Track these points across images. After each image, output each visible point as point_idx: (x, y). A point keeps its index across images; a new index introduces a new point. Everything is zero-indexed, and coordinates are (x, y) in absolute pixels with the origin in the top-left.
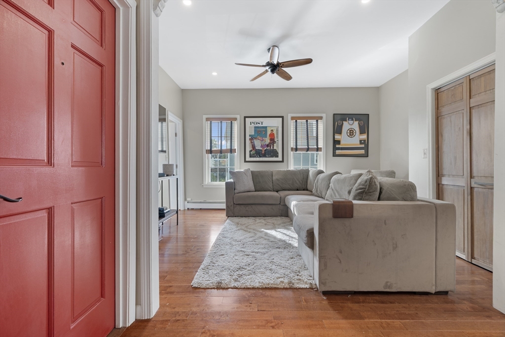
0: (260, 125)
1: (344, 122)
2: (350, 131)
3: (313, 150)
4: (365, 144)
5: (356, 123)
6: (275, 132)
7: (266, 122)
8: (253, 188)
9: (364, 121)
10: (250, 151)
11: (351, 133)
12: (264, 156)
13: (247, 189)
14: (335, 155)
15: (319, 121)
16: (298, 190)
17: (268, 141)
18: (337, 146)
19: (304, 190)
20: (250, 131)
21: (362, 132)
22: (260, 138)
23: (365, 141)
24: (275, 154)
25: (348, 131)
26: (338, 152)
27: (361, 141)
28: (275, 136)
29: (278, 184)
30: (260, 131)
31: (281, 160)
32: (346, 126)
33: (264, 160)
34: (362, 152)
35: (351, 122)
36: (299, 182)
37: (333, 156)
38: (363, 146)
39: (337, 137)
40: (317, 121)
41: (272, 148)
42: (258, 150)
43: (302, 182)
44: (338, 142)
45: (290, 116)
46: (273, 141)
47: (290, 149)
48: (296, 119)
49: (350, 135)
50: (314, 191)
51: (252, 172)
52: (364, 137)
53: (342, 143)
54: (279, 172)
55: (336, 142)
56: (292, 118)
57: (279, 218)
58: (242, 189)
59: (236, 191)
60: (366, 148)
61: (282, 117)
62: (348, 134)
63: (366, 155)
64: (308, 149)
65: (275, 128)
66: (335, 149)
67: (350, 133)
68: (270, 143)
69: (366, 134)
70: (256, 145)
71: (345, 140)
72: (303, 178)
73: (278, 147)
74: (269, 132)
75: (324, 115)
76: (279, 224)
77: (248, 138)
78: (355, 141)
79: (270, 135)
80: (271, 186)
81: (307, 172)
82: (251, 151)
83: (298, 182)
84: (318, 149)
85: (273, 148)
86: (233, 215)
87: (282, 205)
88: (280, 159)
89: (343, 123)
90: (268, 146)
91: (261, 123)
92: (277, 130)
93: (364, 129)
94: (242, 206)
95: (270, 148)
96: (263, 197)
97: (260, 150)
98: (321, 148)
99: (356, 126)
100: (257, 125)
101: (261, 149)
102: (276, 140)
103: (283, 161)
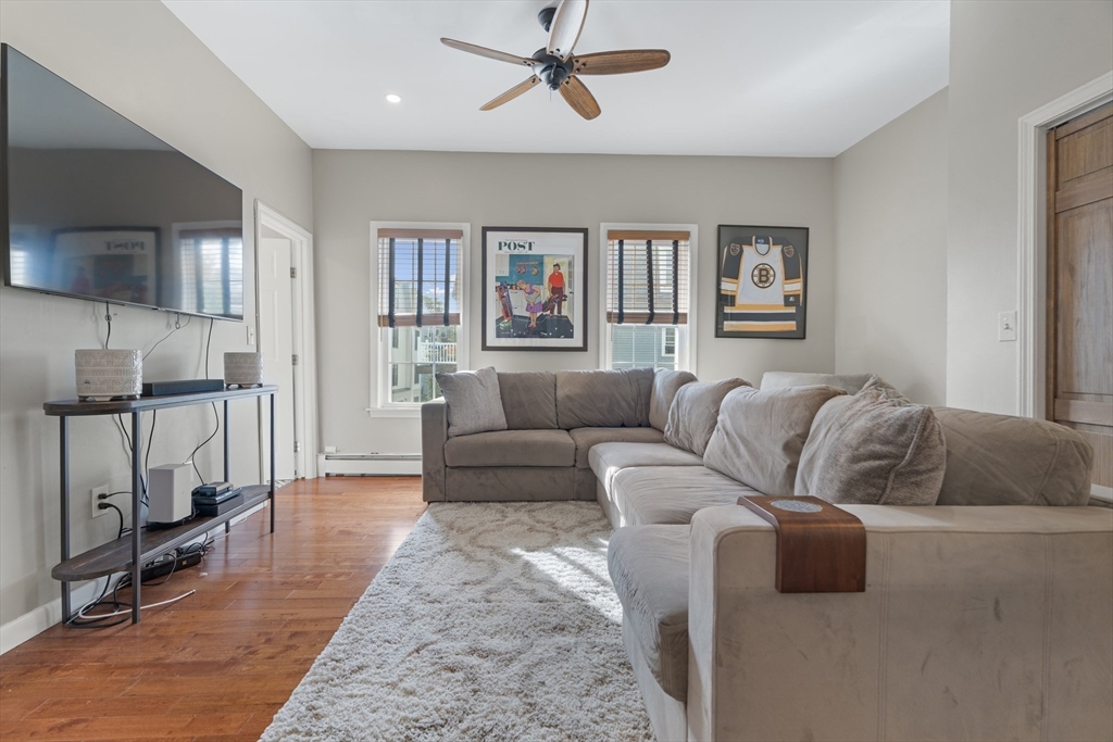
0: (525, 251)
1: (745, 248)
2: (761, 270)
3: (663, 318)
4: (798, 306)
5: (777, 251)
6: (564, 270)
7: (542, 245)
8: (502, 421)
9: (795, 244)
10: (499, 321)
11: (763, 277)
12: (536, 333)
13: (483, 423)
14: (720, 333)
15: (681, 243)
16: (623, 426)
17: (545, 293)
18: (728, 310)
19: (640, 426)
20: (498, 267)
21: (790, 275)
22: (524, 286)
23: (797, 296)
24: (565, 329)
25: (756, 272)
26: (728, 325)
27: (786, 297)
28: (566, 280)
29: (570, 410)
30: (525, 268)
31: (580, 344)
32: (751, 257)
33: (534, 345)
34: (791, 325)
35: (763, 248)
36: (628, 404)
37: (717, 336)
38: (792, 310)
39: (728, 286)
40: (676, 244)
41: (556, 313)
42: (520, 317)
43: (636, 404)
44: (730, 300)
45: (604, 228)
46: (558, 293)
47: (603, 317)
48: (620, 237)
49: (761, 281)
50: (668, 431)
51: (499, 375)
52: (795, 286)
53: (738, 301)
54: (573, 377)
55: (723, 300)
56: (612, 235)
57: (570, 506)
58: (471, 425)
59: (452, 429)
60: (801, 317)
61: (585, 231)
62: (756, 279)
63: (800, 334)
64: (651, 318)
65: (566, 260)
66: (721, 317)
67: (761, 276)
68: (550, 300)
69: (801, 279)
70: (513, 304)
71: (747, 294)
72: (639, 395)
73: (572, 310)
74: (548, 271)
75: (693, 229)
76: (569, 530)
77: (492, 284)
78: (772, 298)
79: (552, 278)
80: (552, 415)
81: (648, 376)
82: (501, 319)
83: (624, 404)
84: (677, 318)
85: (559, 312)
86: (441, 497)
87: (580, 470)
88: (577, 341)
89: (742, 251)
90: (545, 307)
91: (527, 246)
92: (571, 264)
93: (796, 266)
94: (470, 473)
95: (552, 312)
96: (527, 447)
97: (526, 317)
98: (685, 315)
99: (774, 257)
100: (516, 252)
101: (527, 314)
102: (567, 291)
103: (584, 348)
